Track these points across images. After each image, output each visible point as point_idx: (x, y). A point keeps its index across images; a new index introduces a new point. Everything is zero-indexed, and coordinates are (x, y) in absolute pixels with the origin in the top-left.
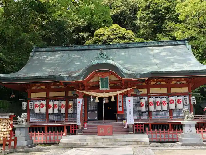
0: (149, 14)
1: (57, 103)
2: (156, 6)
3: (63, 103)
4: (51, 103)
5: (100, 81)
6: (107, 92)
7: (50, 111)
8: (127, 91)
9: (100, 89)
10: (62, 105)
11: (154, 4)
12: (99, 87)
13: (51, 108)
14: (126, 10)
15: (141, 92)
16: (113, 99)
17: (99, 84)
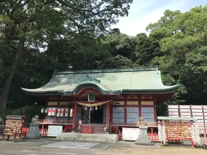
0: (142, 48)
1: (62, 110)
2: (148, 42)
3: (67, 110)
4: (59, 110)
5: (88, 95)
6: (92, 103)
7: (58, 115)
8: (107, 103)
9: (89, 101)
10: (66, 111)
11: (146, 42)
12: (88, 100)
13: (59, 113)
14: (128, 45)
15: (119, 104)
16: (96, 109)
17: (88, 97)
